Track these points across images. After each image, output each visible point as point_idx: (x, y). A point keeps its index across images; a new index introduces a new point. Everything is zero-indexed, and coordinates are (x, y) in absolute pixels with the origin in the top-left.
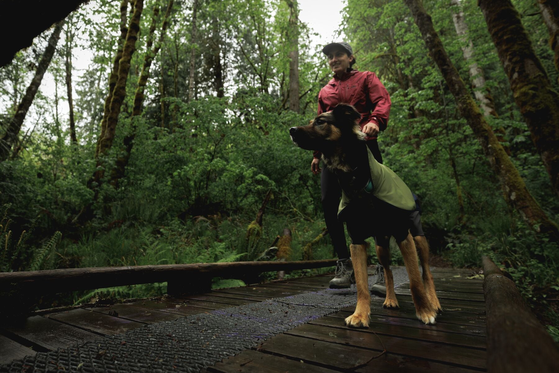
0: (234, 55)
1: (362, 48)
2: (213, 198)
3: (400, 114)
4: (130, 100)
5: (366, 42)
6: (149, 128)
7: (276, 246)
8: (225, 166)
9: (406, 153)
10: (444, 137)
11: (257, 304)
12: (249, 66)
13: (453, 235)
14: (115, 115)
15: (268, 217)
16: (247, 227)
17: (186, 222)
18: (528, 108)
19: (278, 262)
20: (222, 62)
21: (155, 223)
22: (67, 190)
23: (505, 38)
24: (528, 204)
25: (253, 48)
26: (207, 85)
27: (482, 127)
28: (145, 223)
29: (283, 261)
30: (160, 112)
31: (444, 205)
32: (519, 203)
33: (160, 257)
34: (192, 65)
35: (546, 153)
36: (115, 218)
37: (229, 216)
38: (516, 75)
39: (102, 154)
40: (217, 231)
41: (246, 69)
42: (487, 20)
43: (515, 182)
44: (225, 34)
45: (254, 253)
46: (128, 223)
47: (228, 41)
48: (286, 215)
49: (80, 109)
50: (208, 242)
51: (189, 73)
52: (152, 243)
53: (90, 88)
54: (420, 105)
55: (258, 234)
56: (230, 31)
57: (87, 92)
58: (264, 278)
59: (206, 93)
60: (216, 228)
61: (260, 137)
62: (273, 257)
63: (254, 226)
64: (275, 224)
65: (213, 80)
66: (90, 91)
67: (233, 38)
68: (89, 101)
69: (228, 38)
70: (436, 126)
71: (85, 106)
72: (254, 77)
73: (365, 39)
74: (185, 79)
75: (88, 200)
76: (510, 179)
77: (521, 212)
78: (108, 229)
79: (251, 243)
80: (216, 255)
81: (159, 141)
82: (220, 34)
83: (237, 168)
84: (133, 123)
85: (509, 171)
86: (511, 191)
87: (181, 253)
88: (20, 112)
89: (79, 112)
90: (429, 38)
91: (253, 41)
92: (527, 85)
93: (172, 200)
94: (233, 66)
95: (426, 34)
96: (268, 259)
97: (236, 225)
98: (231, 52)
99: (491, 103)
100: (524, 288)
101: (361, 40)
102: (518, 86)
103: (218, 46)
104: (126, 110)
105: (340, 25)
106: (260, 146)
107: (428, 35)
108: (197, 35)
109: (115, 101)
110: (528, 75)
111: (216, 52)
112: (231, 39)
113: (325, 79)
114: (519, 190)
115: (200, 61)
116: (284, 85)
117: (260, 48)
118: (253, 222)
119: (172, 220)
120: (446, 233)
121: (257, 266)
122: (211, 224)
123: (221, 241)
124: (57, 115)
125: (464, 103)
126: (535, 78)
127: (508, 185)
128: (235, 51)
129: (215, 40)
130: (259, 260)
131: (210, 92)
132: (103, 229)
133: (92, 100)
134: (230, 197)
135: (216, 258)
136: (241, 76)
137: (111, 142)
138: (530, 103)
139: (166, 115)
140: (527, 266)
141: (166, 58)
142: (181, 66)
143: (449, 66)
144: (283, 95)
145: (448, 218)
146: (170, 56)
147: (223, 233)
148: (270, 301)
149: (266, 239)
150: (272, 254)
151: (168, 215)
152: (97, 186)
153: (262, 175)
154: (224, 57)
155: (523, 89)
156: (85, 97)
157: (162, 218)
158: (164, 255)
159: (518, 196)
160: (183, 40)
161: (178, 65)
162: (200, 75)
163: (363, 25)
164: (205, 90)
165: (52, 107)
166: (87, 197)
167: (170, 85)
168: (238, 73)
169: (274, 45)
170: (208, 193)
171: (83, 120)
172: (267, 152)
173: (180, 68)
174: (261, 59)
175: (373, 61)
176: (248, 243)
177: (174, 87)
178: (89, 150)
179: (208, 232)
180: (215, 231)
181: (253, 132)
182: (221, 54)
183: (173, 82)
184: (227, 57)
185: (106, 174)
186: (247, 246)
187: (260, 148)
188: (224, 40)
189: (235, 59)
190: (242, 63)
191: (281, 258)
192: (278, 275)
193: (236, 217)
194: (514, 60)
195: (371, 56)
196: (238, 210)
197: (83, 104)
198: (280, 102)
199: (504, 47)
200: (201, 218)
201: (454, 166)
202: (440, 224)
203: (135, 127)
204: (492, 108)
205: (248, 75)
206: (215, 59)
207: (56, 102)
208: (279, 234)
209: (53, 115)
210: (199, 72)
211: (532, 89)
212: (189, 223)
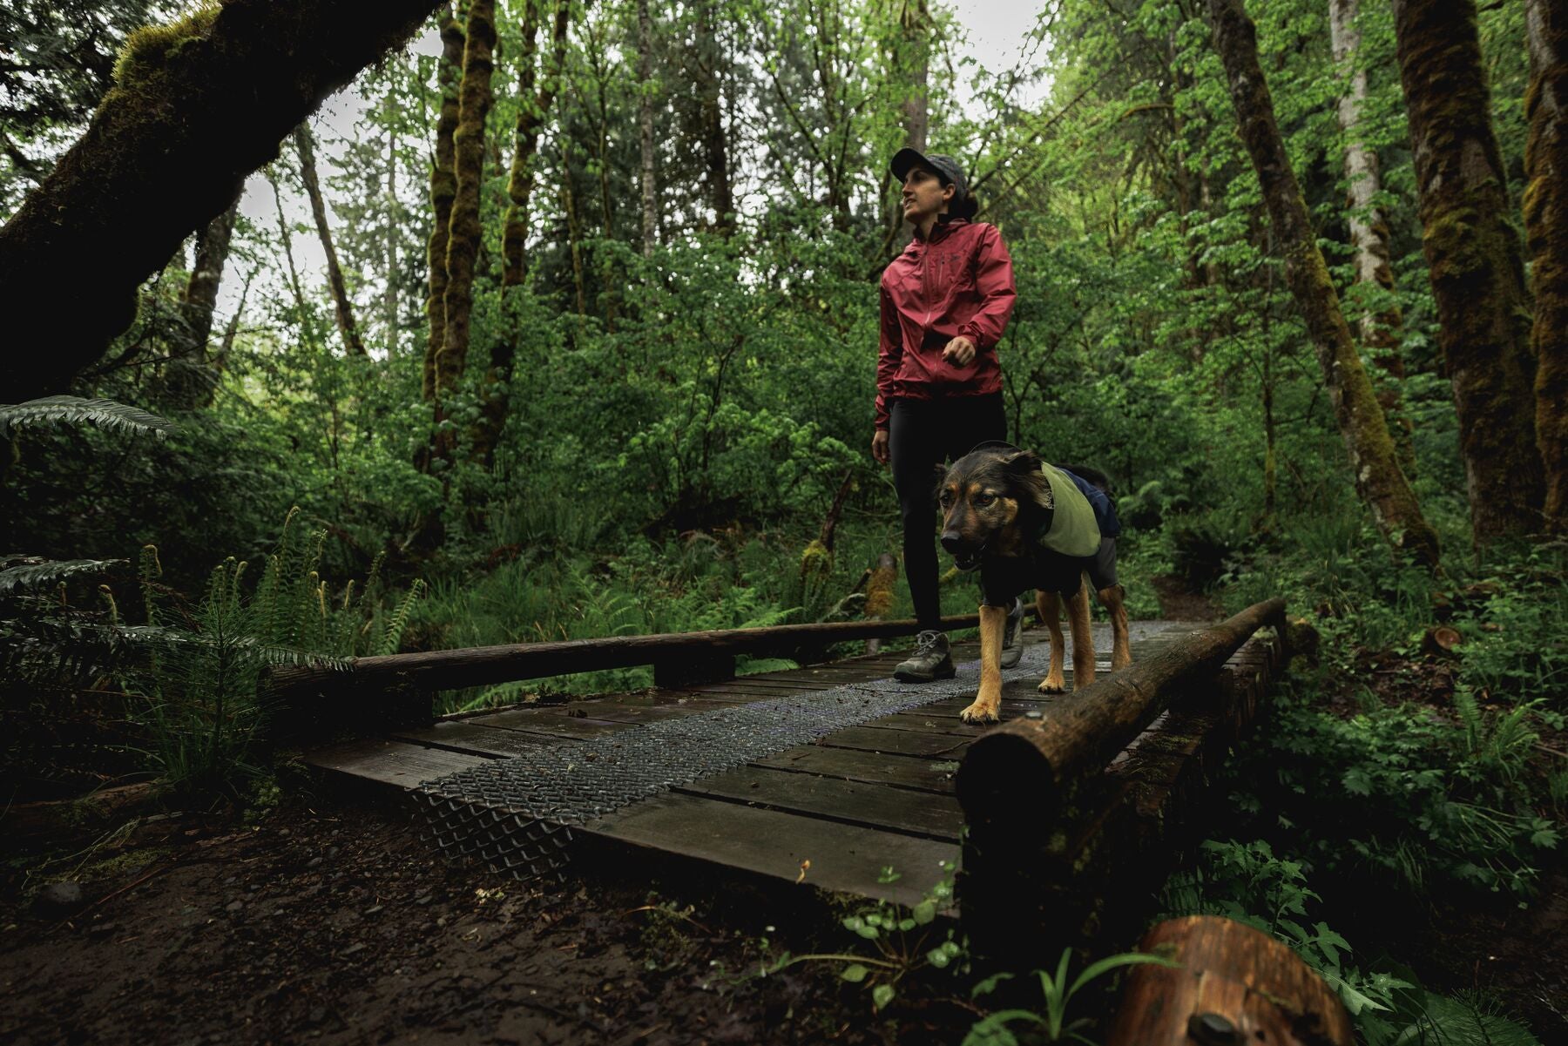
0: (757, 101)
1: (1094, 85)
2: (723, 487)
3: (1162, 279)
4: (494, 241)
5: (1106, 67)
6: (551, 318)
7: (864, 591)
8: (747, 419)
9: (1169, 373)
10: (1258, 334)
11: (819, 694)
12: (797, 135)
13: (1239, 555)
14: (461, 288)
15: (848, 531)
16: (801, 552)
17: (663, 542)
18: (1447, 267)
19: (863, 622)
20: (725, 123)
21: (593, 549)
22: (376, 478)
23: (1431, 80)
24: (1391, 489)
25: (808, 81)
26: (689, 188)
27: (1327, 319)
28: (572, 550)
29: (876, 620)
30: (571, 267)
31: (1240, 490)
32: (1373, 489)
33: (617, 623)
34: (645, 136)
35: (1463, 373)
36: (501, 540)
37: (760, 529)
38: (1436, 182)
39: (445, 389)
40: (735, 563)
41: (790, 144)
42: (1397, 29)
43: (1375, 444)
44: (730, 38)
45: (816, 605)
46: (532, 552)
47: (739, 58)
48: (888, 522)
49: (352, 258)
50: (718, 587)
51: (637, 157)
52: (597, 593)
53: (368, 196)
54: (1212, 255)
55: (825, 568)
56: (742, 29)
57: (363, 208)
58: (835, 655)
59: (687, 212)
60: (732, 557)
61: (828, 342)
62: (858, 612)
63: (816, 551)
64: (862, 546)
65: (704, 176)
66: (370, 205)
67: (752, 51)
68: (373, 235)
69: (739, 48)
70: (1241, 308)
71: (363, 247)
72: (812, 166)
73: (1104, 59)
74: (627, 174)
75: (432, 500)
76: (1365, 437)
77: (1374, 506)
78: (490, 566)
79: (809, 587)
80: (737, 613)
81: (582, 353)
82: (717, 39)
83: (776, 425)
84: (509, 305)
85: (1366, 420)
86: (1362, 464)
87: (661, 610)
88: (201, 275)
89: (349, 264)
90: (1243, 86)
91: (808, 61)
92: (1456, 208)
93: (626, 494)
94: (755, 135)
95: (1236, 76)
96: (847, 619)
97: (776, 548)
98: (750, 93)
99: (1383, 246)
100: (1342, 654)
101: (1093, 62)
102: (1436, 211)
103: (712, 76)
104: (484, 271)
105: (1040, 17)
106: (830, 361)
107: (1242, 79)
108: (652, 39)
109: (457, 249)
110: (1463, 182)
111: (707, 93)
112: (746, 53)
113: (995, 176)
114: (1379, 460)
115: (668, 118)
116: (889, 193)
117: (824, 82)
118: (814, 542)
119: (631, 541)
120: (1225, 552)
121: (821, 631)
122: (721, 548)
123: (745, 584)
124: (295, 278)
125: (1298, 261)
126: (1477, 190)
127: (1358, 450)
128: (760, 90)
129: (702, 58)
130: (826, 621)
131: (698, 208)
132: (477, 564)
133: (380, 230)
134: (762, 486)
135: (738, 620)
136: (777, 163)
137: (463, 357)
138: (1453, 255)
139: (588, 276)
140: (1361, 613)
141: (572, 110)
142: (614, 135)
143: (1277, 164)
144: (886, 219)
145: (1236, 520)
146: (583, 106)
147: (750, 568)
148: (843, 688)
149: (843, 577)
150: (852, 608)
151: (621, 530)
152: (446, 468)
153: (833, 440)
154: (730, 108)
155: (1446, 220)
156: (358, 223)
157: (607, 534)
158: (627, 617)
159: (1373, 473)
160: (614, 55)
161: (606, 134)
162: (668, 159)
163: (1102, 16)
164: (683, 202)
165: (275, 252)
166: (428, 496)
167: (590, 190)
168: (768, 156)
169: (864, 74)
170: (710, 476)
171: (366, 287)
172: (845, 378)
173: (613, 140)
174: (829, 115)
175: (1119, 124)
176: (803, 587)
177: (600, 195)
178: (406, 377)
179: (716, 566)
180: (730, 564)
181: (811, 329)
182: (723, 101)
183: (598, 182)
184: (739, 110)
185: (462, 437)
186: (802, 593)
187: (829, 368)
188: (727, 55)
189: (759, 115)
190: (779, 127)
191: (872, 616)
192: (866, 647)
193: (775, 531)
194: (1440, 142)
195: (1114, 110)
196: (780, 514)
197: (359, 244)
198: (877, 239)
199: (1424, 106)
200: (698, 535)
201: (1268, 404)
202: (1218, 534)
203: (514, 315)
204: (1382, 257)
205: (794, 162)
206: (707, 116)
207: (285, 240)
208: (870, 566)
209: (284, 277)
210: (665, 154)
211: (1463, 219)
212: (670, 546)
